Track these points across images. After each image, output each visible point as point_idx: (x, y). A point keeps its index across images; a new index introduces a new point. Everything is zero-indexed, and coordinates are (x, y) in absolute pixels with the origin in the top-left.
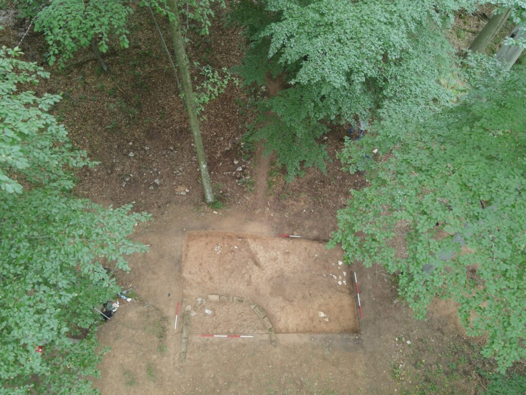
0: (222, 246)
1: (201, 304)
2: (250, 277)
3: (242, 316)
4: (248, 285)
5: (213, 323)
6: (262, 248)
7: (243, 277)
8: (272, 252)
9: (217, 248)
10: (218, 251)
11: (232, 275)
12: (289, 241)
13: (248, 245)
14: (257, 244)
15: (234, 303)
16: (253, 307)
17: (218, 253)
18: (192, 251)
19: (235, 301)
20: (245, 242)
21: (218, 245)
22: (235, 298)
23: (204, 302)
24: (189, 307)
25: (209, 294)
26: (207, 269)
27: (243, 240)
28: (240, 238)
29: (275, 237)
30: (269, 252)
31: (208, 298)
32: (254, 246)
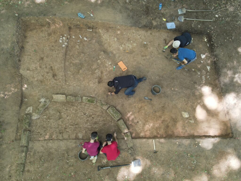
0: (69, 37)
1: (44, 105)
2: (102, 73)
3: (93, 118)
4: (99, 82)
5: (58, 128)
6: (116, 39)
7: (93, 73)
8: (127, 45)
9: (62, 40)
10: (63, 43)
11: (81, 71)
12: (147, 31)
13: (100, 36)
14: (110, 36)
15: (83, 104)
16: (105, 108)
17: (64, 46)
18: (31, 43)
19: (84, 101)
20: (96, 33)
21: (63, 36)
22: (84, 98)
23: (48, 103)
24: (30, 109)
25: (53, 94)
26: (49, 65)
27: (94, 30)
28: (89, 28)
29: (131, 26)
30: (124, 44)
31: (52, 98)
32: (106, 37)
